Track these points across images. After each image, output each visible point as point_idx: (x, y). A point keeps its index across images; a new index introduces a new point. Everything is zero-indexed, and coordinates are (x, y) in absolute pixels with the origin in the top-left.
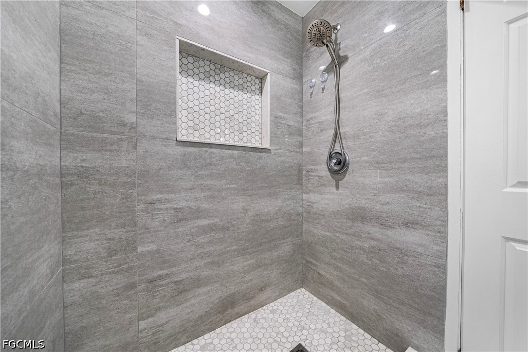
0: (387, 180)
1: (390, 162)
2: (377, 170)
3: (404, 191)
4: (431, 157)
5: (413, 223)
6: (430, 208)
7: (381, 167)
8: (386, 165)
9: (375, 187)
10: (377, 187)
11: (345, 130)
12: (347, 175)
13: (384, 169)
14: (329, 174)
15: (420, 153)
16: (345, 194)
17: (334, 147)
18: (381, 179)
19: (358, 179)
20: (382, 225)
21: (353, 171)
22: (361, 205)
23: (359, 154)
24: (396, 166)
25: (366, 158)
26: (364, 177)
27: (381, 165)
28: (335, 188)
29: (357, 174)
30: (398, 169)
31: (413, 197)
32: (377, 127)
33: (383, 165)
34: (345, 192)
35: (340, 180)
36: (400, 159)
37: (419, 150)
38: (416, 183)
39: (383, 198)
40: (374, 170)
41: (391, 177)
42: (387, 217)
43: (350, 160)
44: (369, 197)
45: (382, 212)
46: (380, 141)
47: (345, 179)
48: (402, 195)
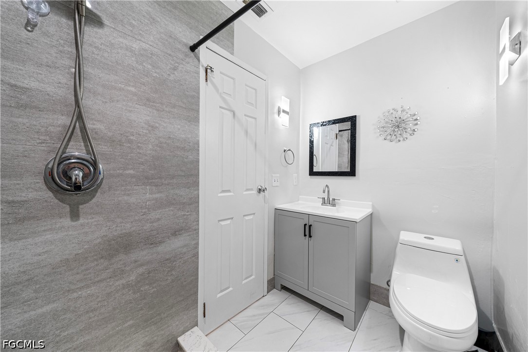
0: (157, 196)
1: (160, 178)
2: (147, 186)
3: (173, 204)
4: (191, 175)
5: (180, 231)
6: (190, 215)
7: (151, 183)
8: (157, 180)
9: (144, 205)
10: (146, 205)
11: (94, 127)
12: (98, 194)
13: (154, 184)
14: (50, 194)
15: (184, 172)
16: (96, 223)
17: (66, 148)
18: (151, 196)
19: (120, 199)
20: (152, 244)
21: (110, 188)
22: (124, 231)
23: (121, 166)
24: (166, 182)
25: (131, 172)
26: (129, 195)
27: (151, 181)
28: (69, 219)
29: (118, 192)
30: (168, 185)
31: (179, 208)
32: (146, 138)
33: (154, 181)
34: (93, 220)
35: (82, 204)
36: (169, 175)
37: (184, 169)
38: (181, 196)
39: (154, 215)
40: (143, 187)
41: (161, 192)
42: (158, 234)
43: (105, 173)
44: (137, 218)
45: (152, 230)
46: (150, 154)
47: (94, 200)
48: (171, 209)
